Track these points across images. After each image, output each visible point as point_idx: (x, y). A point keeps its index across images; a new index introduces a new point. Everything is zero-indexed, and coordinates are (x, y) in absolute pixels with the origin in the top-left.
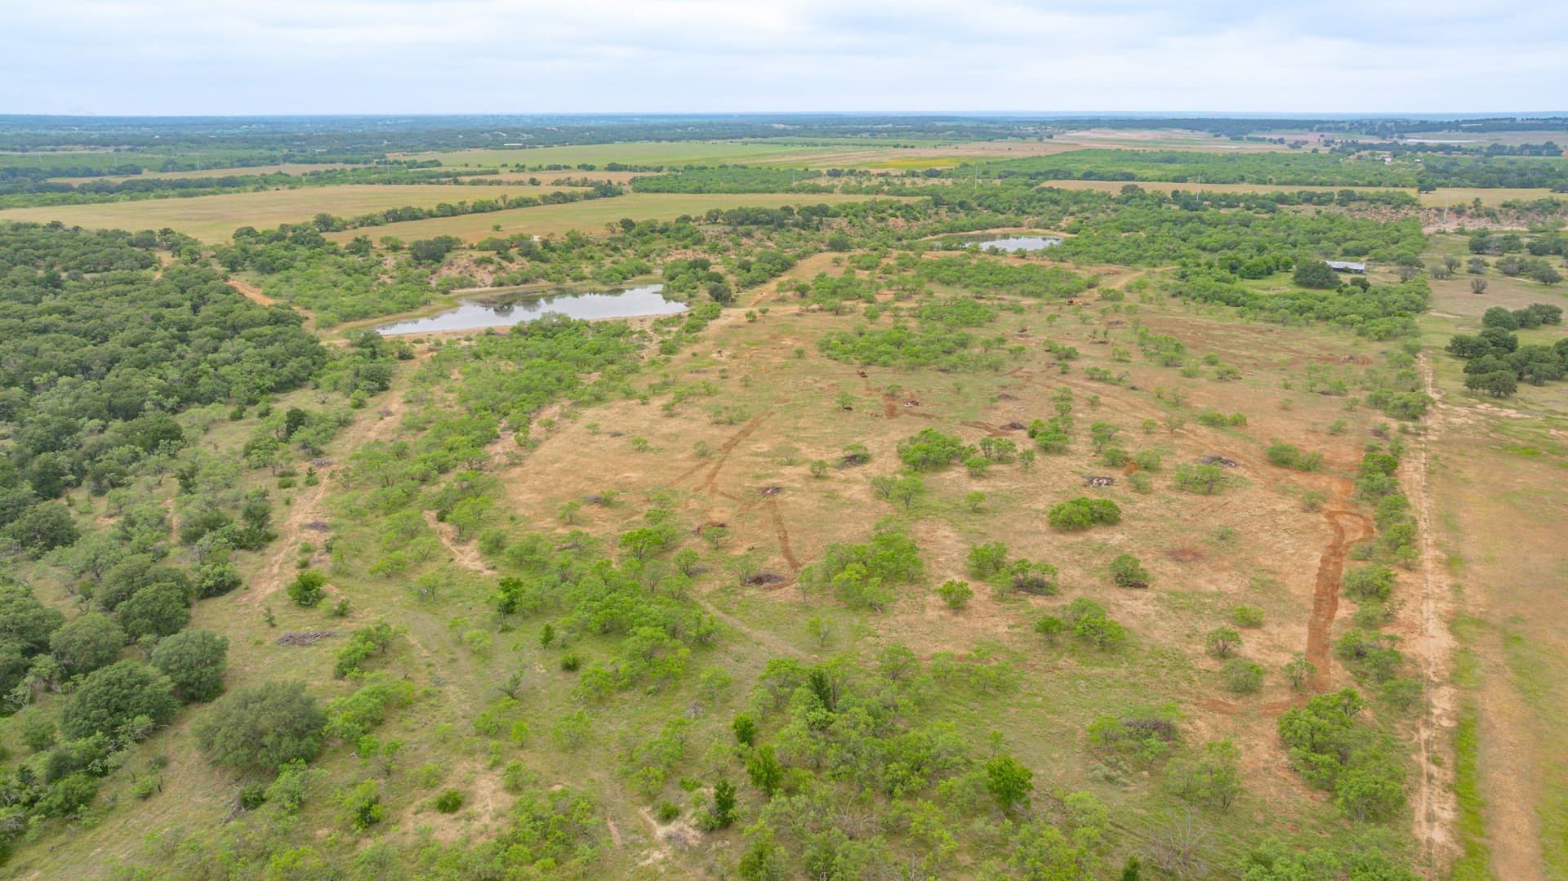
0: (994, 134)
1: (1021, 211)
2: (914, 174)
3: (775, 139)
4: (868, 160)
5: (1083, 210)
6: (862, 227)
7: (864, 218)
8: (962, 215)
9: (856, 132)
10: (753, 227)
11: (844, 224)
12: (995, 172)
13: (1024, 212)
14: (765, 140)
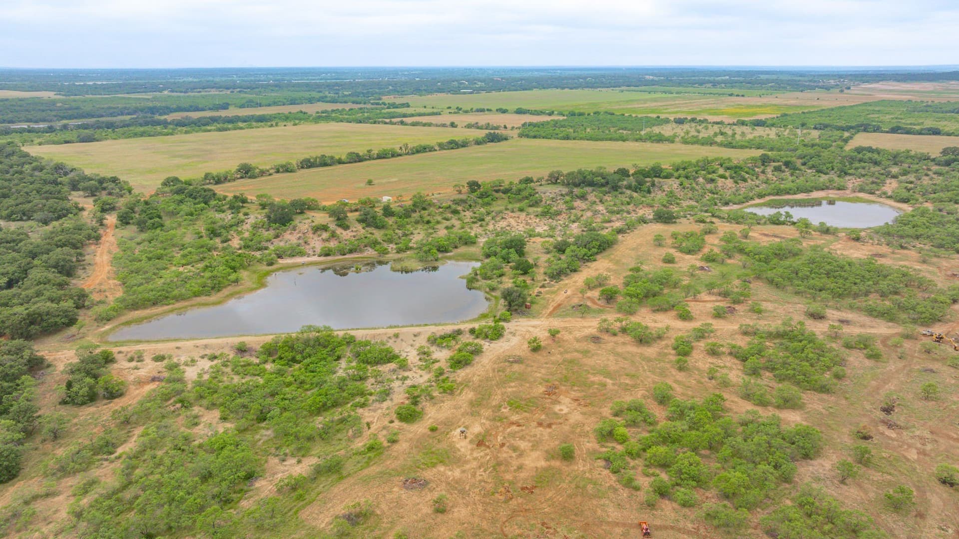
0: (805, 86)
1: (844, 173)
2: (743, 123)
3: (643, 88)
4: (708, 107)
5: (905, 173)
6: (693, 189)
7: (695, 179)
8: (787, 174)
9: (701, 83)
10: (589, 189)
11: (675, 186)
12: (811, 122)
13: (846, 174)
14: (636, 88)
